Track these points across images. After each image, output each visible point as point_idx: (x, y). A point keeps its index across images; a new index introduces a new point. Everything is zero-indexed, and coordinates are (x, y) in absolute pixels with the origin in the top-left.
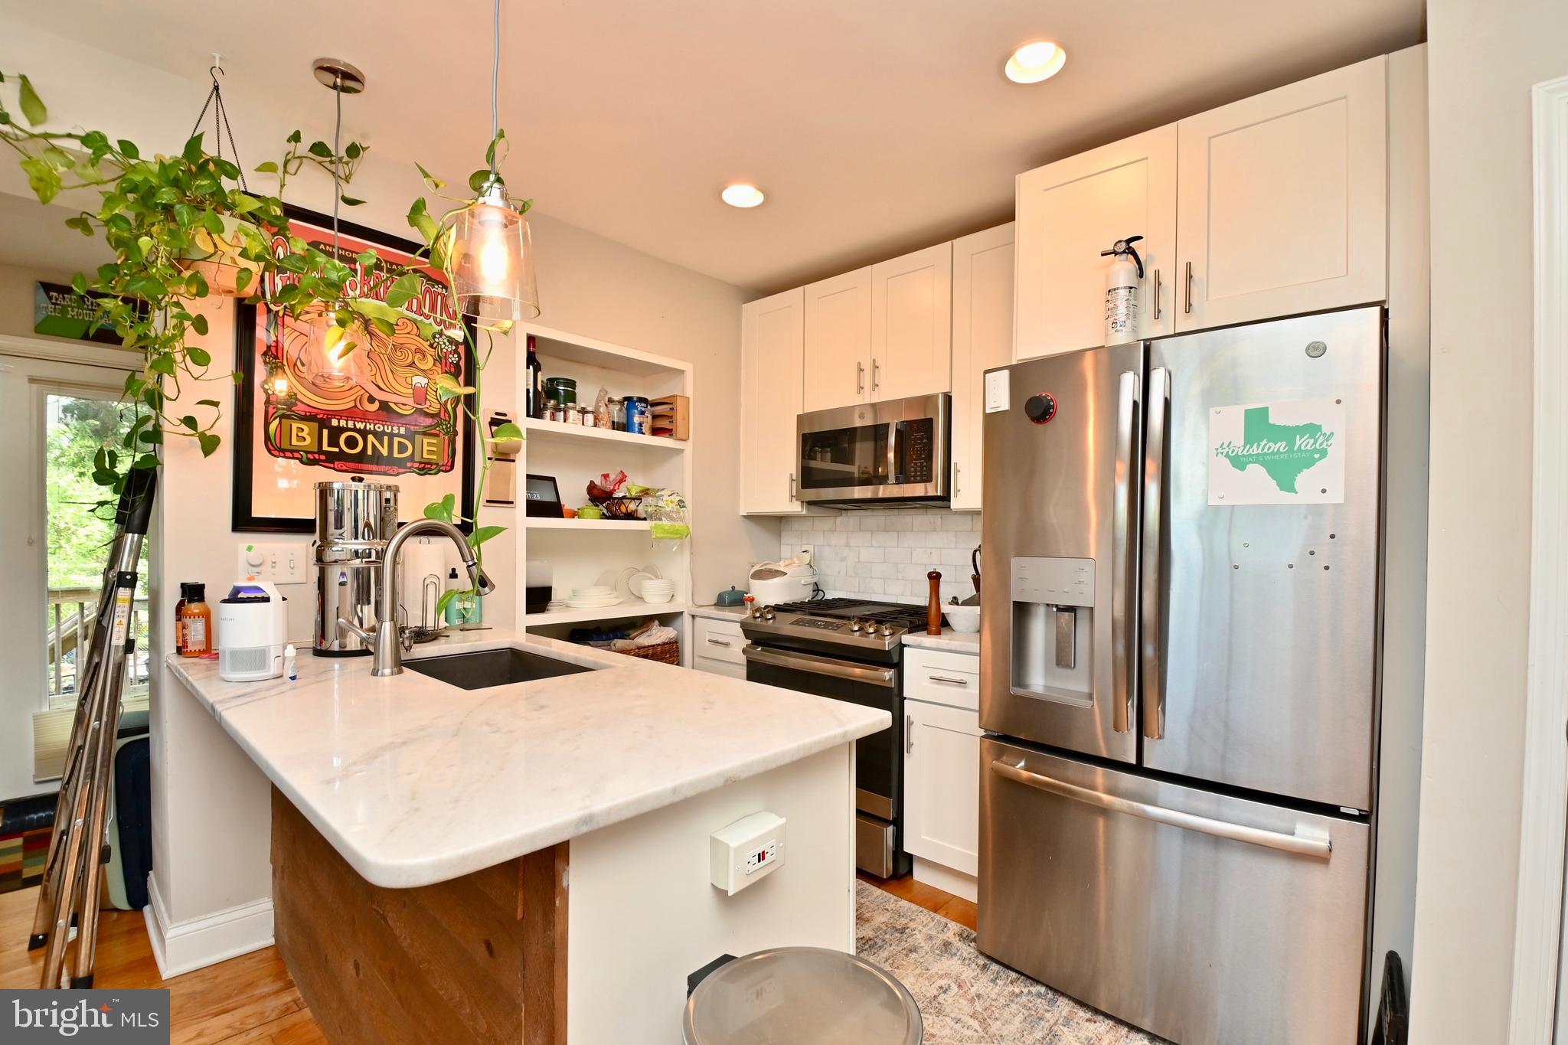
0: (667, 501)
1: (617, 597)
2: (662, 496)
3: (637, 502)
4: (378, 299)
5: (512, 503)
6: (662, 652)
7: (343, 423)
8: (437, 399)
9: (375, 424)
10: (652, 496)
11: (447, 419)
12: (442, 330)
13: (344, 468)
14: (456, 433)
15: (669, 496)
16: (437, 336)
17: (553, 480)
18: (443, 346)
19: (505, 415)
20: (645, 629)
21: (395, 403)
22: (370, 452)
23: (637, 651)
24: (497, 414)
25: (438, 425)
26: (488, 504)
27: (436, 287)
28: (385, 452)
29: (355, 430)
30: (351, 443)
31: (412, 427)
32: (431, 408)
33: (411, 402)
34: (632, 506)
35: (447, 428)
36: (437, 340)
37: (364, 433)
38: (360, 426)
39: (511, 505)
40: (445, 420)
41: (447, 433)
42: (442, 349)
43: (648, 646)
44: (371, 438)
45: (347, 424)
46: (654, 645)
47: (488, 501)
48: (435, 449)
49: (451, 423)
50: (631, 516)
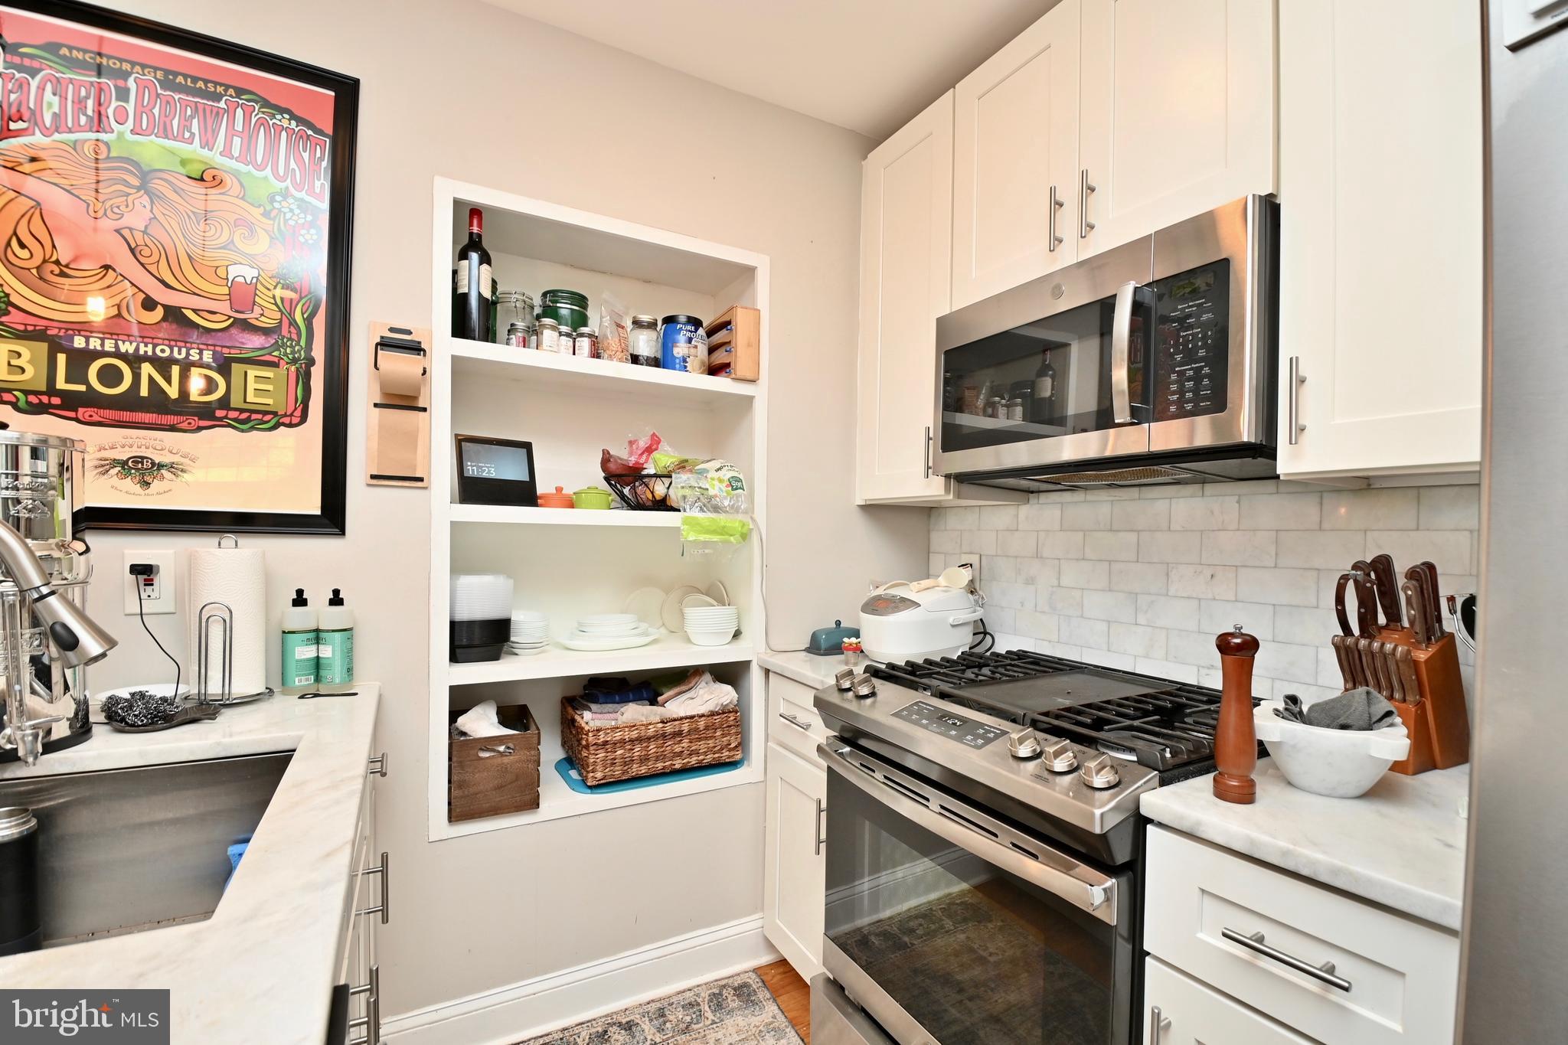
0: (713, 479)
1: (646, 634)
2: (706, 471)
3: (667, 481)
4: (166, 137)
5: (421, 480)
6: (707, 728)
7: (95, 344)
8: (276, 304)
9: (155, 346)
10: (691, 471)
11: (294, 337)
12: (287, 188)
13: (96, 418)
14: (311, 362)
15: (717, 470)
16: (278, 198)
17: (527, 446)
18: (288, 216)
19: (409, 333)
20: (683, 688)
21: (194, 311)
22: (144, 392)
23: (661, 725)
24: (392, 330)
25: (276, 346)
26: (375, 482)
27: (279, 117)
28: (173, 392)
29: (117, 354)
30: (110, 376)
31: (225, 350)
32: (263, 319)
33: (224, 307)
34: (660, 489)
35: (293, 352)
36: (276, 205)
37: (135, 361)
38: (127, 347)
39: (419, 484)
40: (290, 339)
41: (294, 361)
42: (286, 221)
43: (681, 719)
44: (147, 369)
45: (102, 345)
46: (692, 717)
47: (373, 477)
48: (270, 387)
49: (303, 343)
50: (662, 505)
